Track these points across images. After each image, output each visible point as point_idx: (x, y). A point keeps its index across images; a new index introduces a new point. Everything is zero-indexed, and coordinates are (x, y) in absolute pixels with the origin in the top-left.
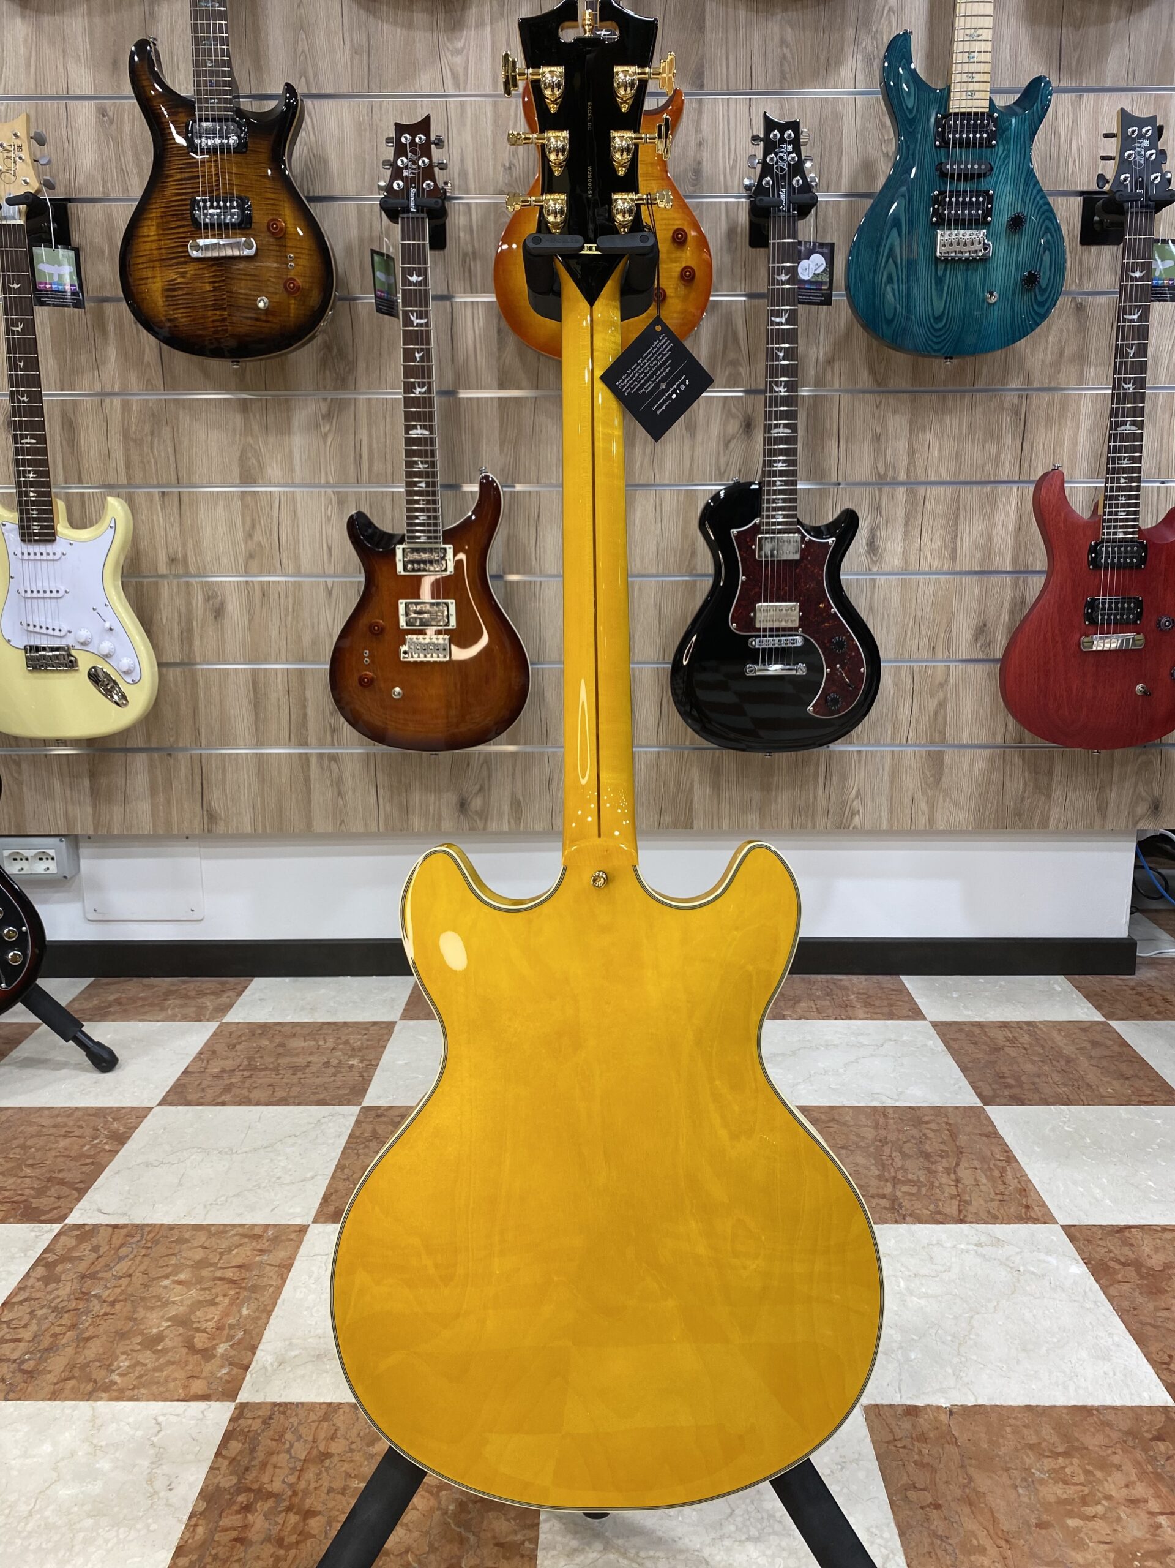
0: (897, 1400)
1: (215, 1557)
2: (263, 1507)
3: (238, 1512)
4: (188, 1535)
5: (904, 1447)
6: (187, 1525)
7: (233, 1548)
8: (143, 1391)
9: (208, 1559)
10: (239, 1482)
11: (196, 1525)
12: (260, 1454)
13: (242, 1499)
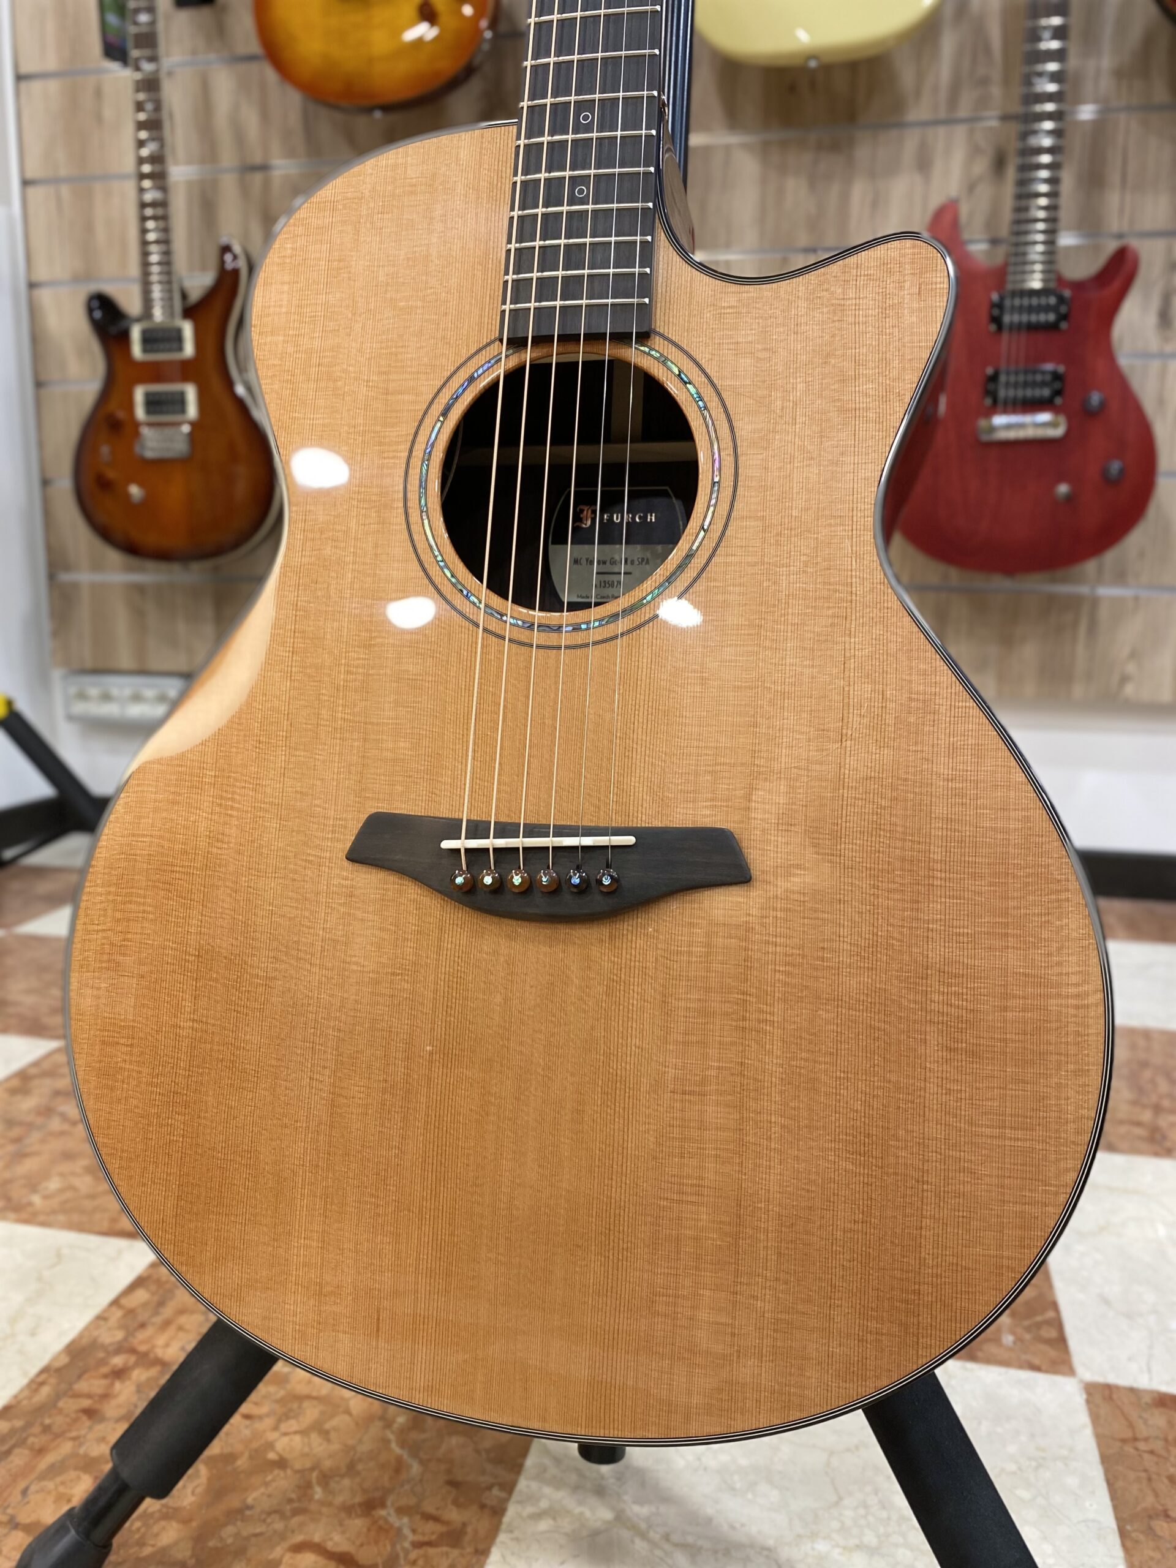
0: (1143, 1382)
1: (46, 1429)
2: (140, 1375)
3: (105, 1376)
4: (26, 1393)
5: (1152, 1452)
6: (32, 1381)
7: (76, 1420)
8: (61, 1218)
9: (36, 1429)
10: (125, 1339)
11: (42, 1384)
12: (167, 1311)
13: (118, 1361)
